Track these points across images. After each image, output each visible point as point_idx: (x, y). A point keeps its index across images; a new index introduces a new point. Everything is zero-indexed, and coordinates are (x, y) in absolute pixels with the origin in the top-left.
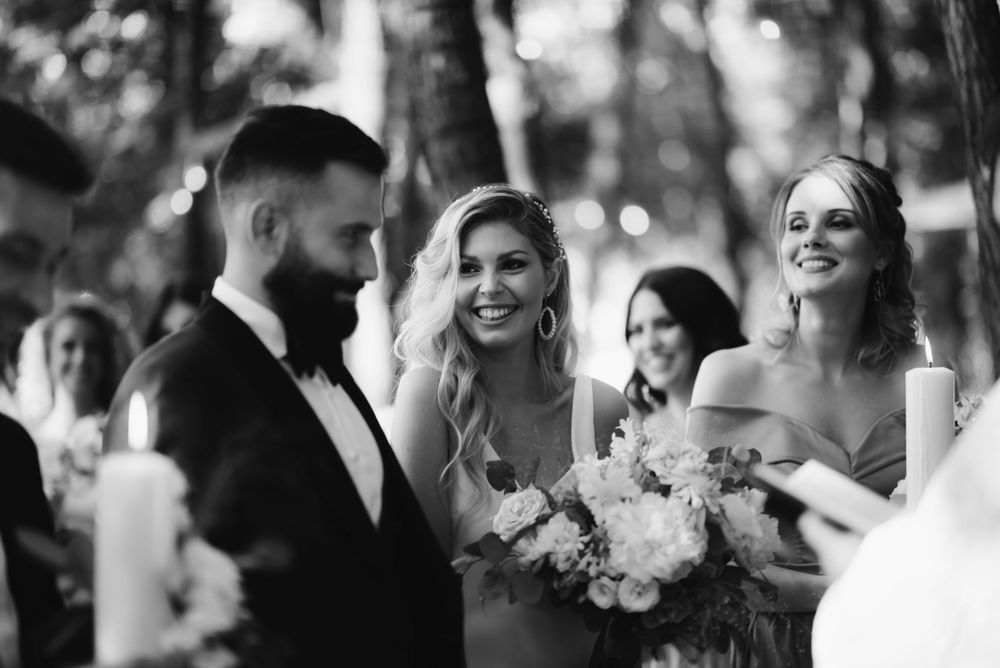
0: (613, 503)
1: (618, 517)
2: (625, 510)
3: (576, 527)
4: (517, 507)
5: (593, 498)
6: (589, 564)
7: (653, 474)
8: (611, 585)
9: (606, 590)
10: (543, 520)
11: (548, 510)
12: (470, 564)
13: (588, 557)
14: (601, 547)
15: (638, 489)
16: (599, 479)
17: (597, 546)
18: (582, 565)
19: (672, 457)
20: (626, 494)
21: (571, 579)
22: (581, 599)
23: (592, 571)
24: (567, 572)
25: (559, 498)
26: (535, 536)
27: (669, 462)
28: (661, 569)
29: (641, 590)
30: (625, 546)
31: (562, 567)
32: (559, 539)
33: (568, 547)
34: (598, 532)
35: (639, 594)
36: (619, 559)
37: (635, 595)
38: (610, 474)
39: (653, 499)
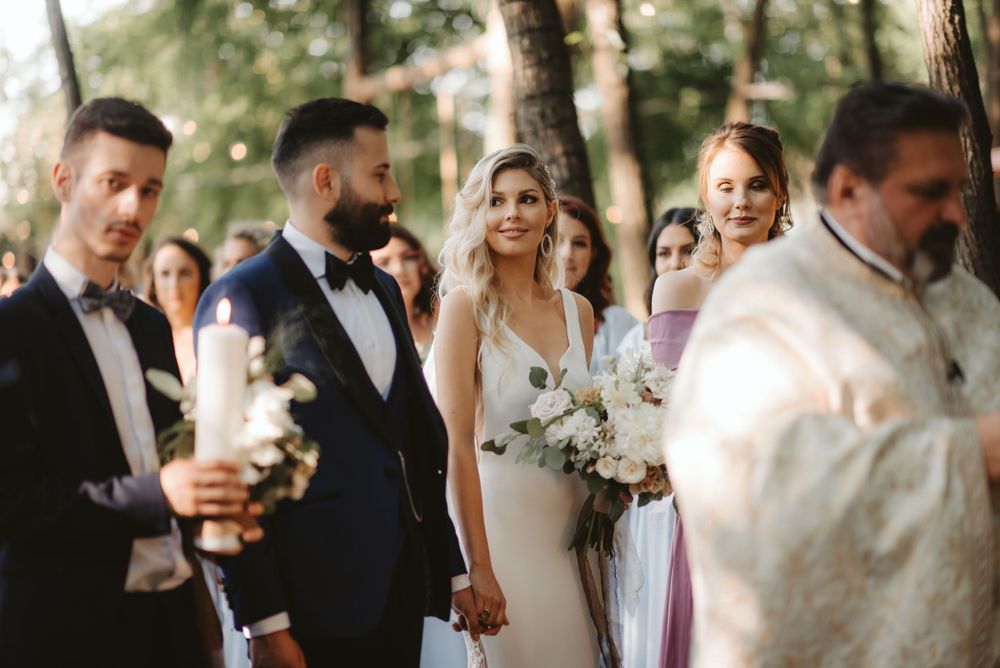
0: (621, 407)
1: (624, 417)
2: (630, 413)
3: (594, 421)
4: (550, 401)
5: (609, 401)
6: (600, 447)
7: (648, 390)
8: (614, 462)
9: (609, 465)
10: (569, 413)
11: (571, 406)
12: (515, 438)
13: (599, 442)
14: (608, 436)
15: (640, 399)
16: (614, 389)
17: (605, 435)
18: (595, 448)
19: (662, 380)
20: (630, 402)
21: (587, 456)
22: (590, 470)
23: (602, 453)
24: (584, 451)
25: (581, 399)
26: (562, 423)
27: (661, 383)
28: (650, 456)
29: (633, 467)
30: (628, 438)
31: (580, 447)
32: (579, 428)
33: (586, 433)
34: (607, 425)
35: (632, 471)
36: (622, 445)
37: (629, 471)
38: (622, 386)
39: (649, 407)
